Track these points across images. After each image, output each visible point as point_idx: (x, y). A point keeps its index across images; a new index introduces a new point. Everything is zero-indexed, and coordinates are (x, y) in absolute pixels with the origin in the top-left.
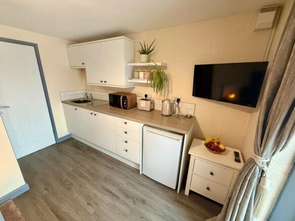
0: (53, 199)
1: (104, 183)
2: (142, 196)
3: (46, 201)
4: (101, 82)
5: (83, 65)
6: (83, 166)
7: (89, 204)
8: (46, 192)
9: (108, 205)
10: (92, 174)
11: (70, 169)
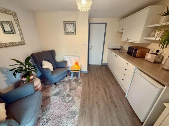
0: (90, 79)
1: (106, 87)
2: (117, 104)
3: (89, 78)
4: (127, 39)
5: (122, 30)
6: (104, 77)
7: (97, 88)
8: (90, 76)
9: (102, 93)
10: (104, 81)
11: (99, 75)
